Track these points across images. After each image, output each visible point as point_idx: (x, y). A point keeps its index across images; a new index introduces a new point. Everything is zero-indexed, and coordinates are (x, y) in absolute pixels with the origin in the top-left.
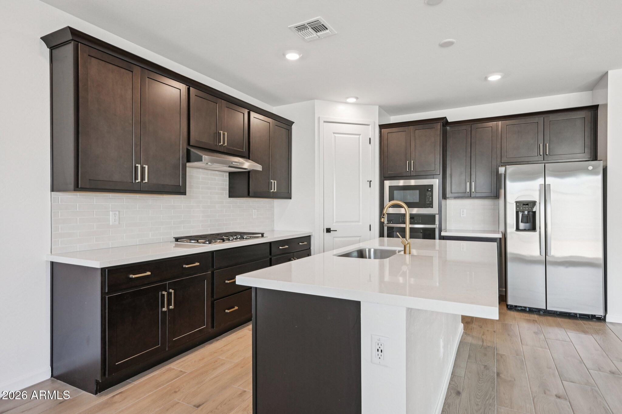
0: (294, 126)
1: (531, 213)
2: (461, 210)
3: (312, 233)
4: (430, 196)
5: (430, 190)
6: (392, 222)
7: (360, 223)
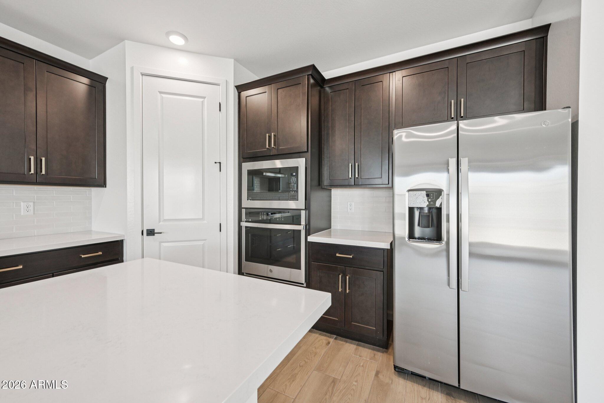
0: (108, 84)
1: (434, 211)
2: (349, 203)
3: (124, 236)
4: (295, 184)
5: (294, 174)
6: (250, 220)
7: (205, 222)
